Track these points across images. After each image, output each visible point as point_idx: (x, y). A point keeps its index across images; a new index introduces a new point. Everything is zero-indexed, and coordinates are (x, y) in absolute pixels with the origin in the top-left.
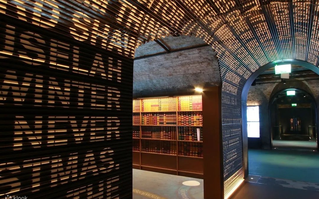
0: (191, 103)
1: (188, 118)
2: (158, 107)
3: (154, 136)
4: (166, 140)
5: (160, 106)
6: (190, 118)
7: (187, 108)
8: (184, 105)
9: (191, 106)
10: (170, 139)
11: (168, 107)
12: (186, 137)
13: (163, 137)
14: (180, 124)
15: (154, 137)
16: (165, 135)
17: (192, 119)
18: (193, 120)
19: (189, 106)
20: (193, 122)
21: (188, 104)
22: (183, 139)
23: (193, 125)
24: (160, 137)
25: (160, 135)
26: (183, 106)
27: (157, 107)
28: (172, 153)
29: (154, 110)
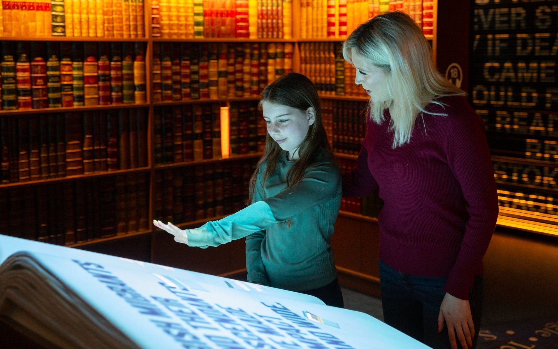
0: (200, 10)
1: (187, 71)
2: (47, 15)
3: (29, 164)
4: (97, 173)
5: (59, 9)
6: (195, 68)
7: (187, 26)
8: (174, 13)
9: (200, 19)
10: (117, 166)
11: (99, 17)
12: (181, 146)
13: (81, 163)
14: (159, 96)
15: (29, 173)
16: (92, 154)
17: (203, 72)
18: (206, 76)
19: (191, 22)
20: (208, 85)
21: (190, 10)
22: (171, 159)
23: (207, 95)
24: (66, 164)
25: (65, 157)
26: (170, 18)
27: (39, 14)
28: (126, 229)
29: (27, 28)
